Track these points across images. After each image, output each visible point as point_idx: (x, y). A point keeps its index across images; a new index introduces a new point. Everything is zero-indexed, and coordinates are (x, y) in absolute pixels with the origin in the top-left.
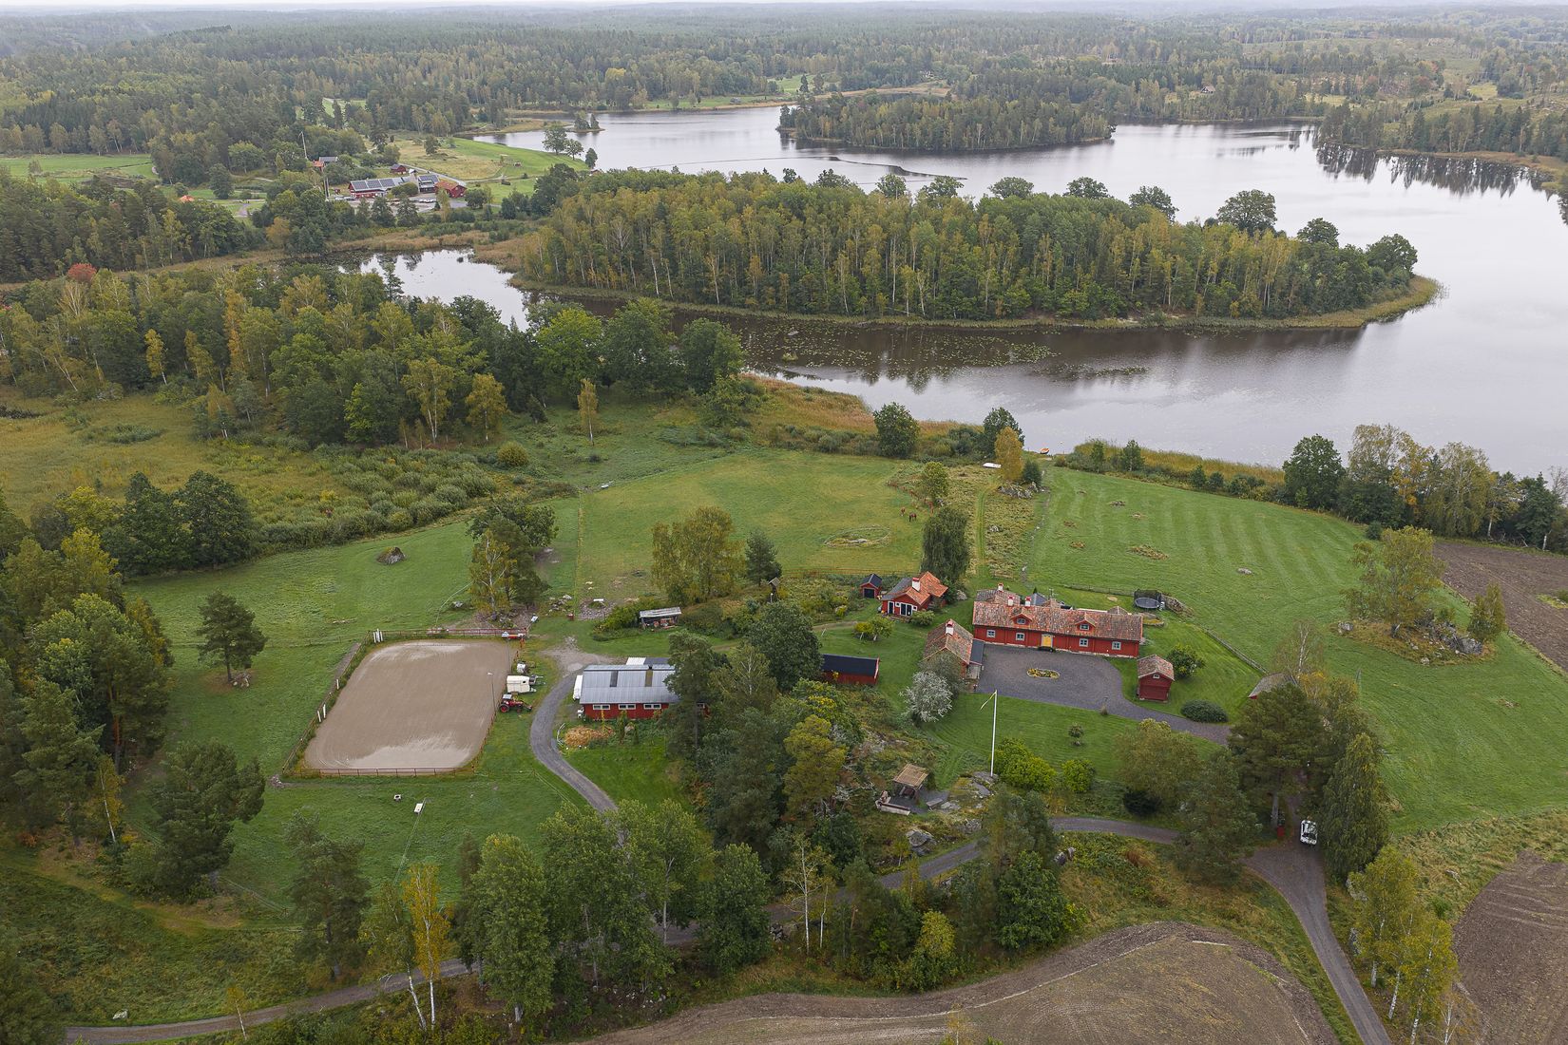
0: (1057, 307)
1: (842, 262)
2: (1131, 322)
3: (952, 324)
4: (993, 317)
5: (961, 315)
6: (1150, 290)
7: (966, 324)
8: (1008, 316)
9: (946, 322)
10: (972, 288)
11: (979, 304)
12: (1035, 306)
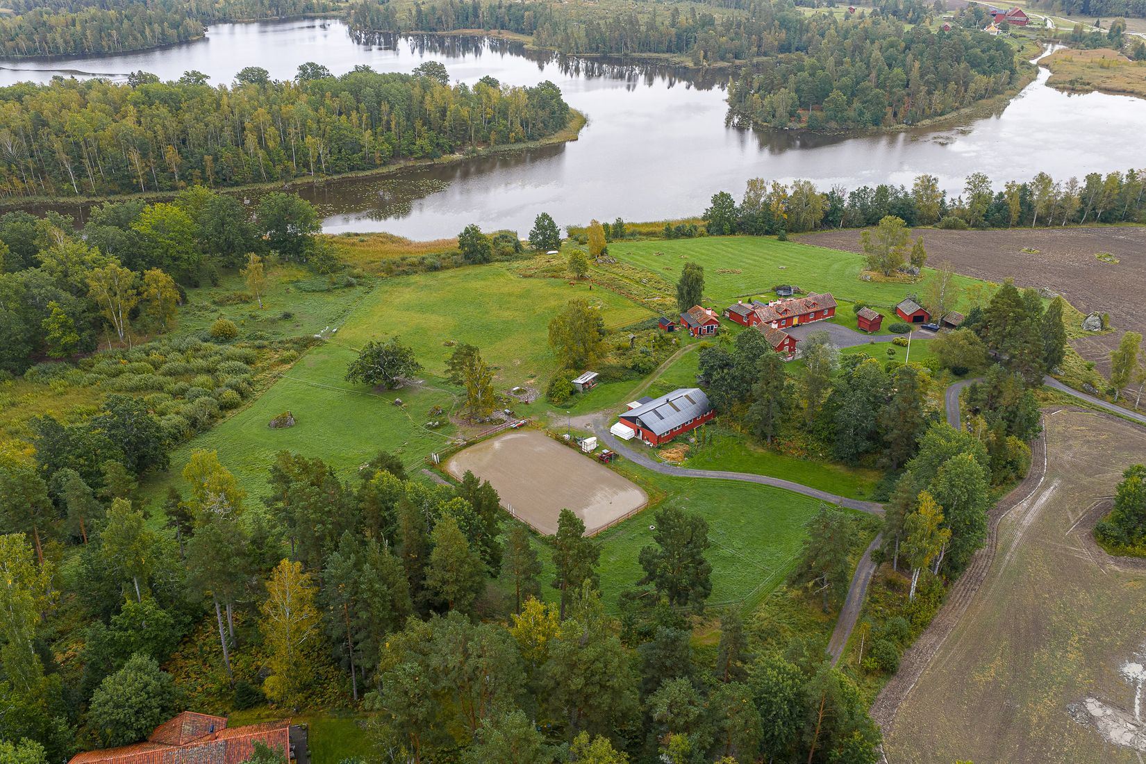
0: (411, 153)
1: (251, 140)
2: (457, 156)
3: (350, 175)
4: (376, 166)
5: (352, 169)
6: (461, 133)
7: (361, 174)
8: (385, 164)
9: (345, 175)
10: (357, 147)
11: (363, 158)
12: (396, 155)
